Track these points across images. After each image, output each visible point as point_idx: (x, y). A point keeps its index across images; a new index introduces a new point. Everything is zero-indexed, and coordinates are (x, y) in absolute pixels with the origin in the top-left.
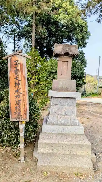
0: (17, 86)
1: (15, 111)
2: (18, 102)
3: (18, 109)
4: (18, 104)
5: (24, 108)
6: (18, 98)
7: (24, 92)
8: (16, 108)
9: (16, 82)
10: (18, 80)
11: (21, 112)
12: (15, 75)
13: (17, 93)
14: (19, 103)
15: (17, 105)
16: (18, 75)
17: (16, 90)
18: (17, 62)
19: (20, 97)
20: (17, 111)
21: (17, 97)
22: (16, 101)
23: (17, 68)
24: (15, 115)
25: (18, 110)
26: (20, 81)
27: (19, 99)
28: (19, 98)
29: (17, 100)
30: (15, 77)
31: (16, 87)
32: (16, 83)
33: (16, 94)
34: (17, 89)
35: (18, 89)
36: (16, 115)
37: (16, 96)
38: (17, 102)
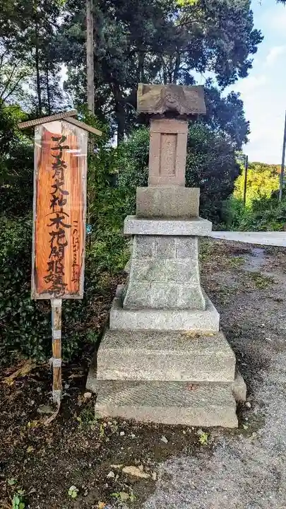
0: (58, 208)
1: (49, 274)
2: (57, 250)
3: (57, 267)
4: (57, 255)
5: (74, 265)
6: (59, 238)
7: (76, 224)
8: (51, 264)
9: (54, 196)
10: (60, 190)
11: (63, 274)
12: (53, 177)
13: (55, 225)
14: (61, 253)
15: (55, 256)
16: (62, 178)
17: (54, 216)
18: (63, 141)
19: (64, 236)
20: (53, 273)
21: (56, 236)
22: (51, 246)
23: (61, 159)
24: (47, 282)
25: (56, 270)
26: (67, 193)
27: (61, 242)
28: (61, 237)
29: (55, 244)
30: (53, 182)
31: (54, 210)
32: (55, 199)
33: (54, 228)
34: (58, 215)
35: (61, 215)
36: (51, 283)
37: (53, 234)
38: (53, 249)
